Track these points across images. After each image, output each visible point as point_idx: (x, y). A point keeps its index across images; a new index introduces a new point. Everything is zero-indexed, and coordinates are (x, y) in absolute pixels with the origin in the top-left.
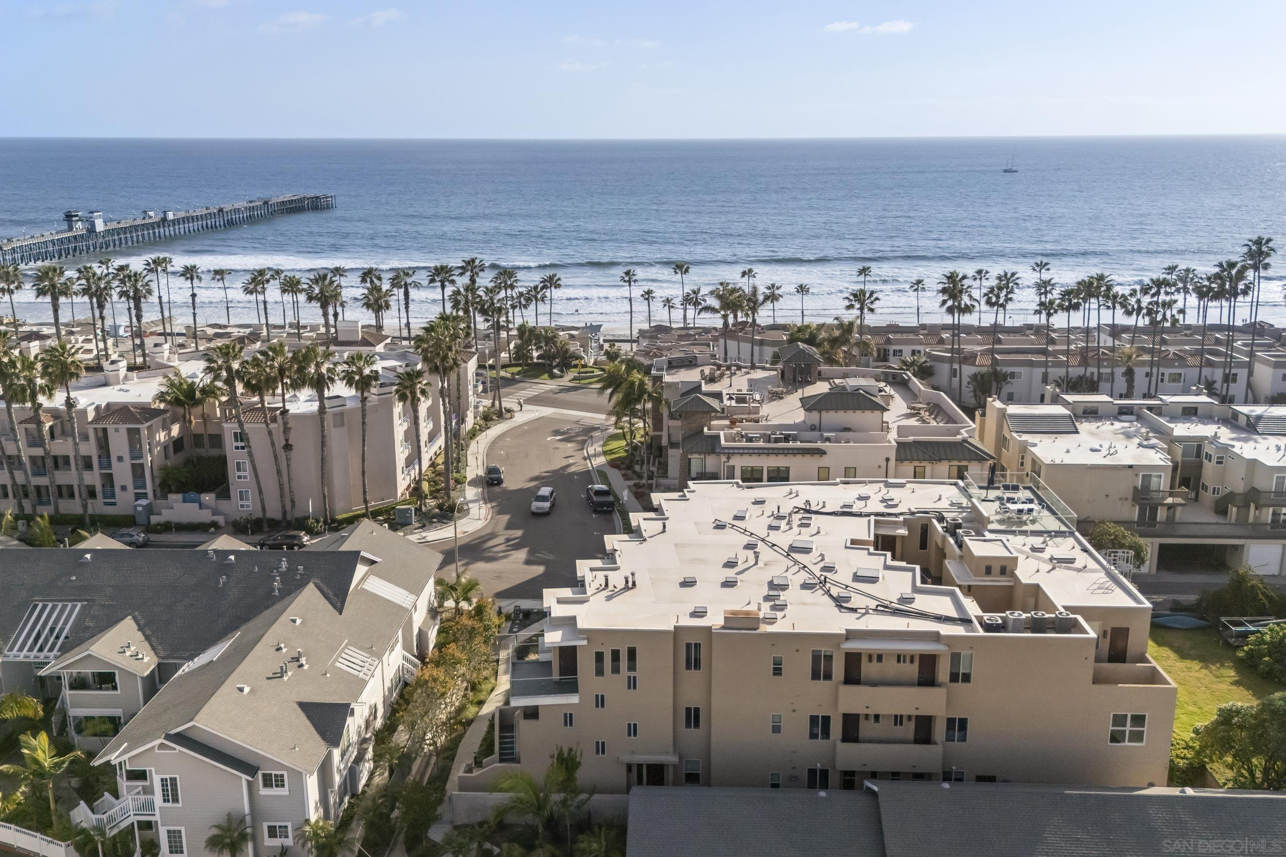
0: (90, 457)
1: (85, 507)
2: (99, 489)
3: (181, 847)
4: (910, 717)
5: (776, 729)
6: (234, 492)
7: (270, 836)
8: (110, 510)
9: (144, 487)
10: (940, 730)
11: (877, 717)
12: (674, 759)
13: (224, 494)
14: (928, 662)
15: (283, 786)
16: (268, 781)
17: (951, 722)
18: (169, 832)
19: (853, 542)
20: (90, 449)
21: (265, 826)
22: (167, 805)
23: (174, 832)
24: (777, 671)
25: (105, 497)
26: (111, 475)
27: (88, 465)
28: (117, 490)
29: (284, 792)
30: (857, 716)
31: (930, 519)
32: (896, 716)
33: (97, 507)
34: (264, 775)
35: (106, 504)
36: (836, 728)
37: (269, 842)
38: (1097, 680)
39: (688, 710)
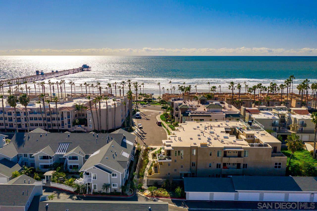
0: (59, 118)
1: (58, 128)
2: (61, 124)
3: (96, 188)
4: (236, 163)
5: (210, 166)
6: (88, 125)
7: (113, 186)
8: (63, 129)
9: (70, 124)
10: (242, 166)
11: (230, 164)
12: (190, 172)
13: (86, 125)
14: (240, 153)
15: (116, 176)
16: (113, 175)
17: (244, 164)
18: (94, 185)
19: (221, 132)
20: (59, 116)
21: (112, 184)
22: (94, 180)
23: (95, 185)
24: (211, 155)
25: (62, 126)
26: (63, 121)
27: (59, 120)
28: (64, 124)
29: (116, 177)
30: (226, 163)
31: (235, 128)
32: (233, 163)
33: (60, 128)
34: (112, 174)
35: (62, 127)
36: (222, 166)
37: (113, 187)
38: (272, 156)
39: (193, 163)
